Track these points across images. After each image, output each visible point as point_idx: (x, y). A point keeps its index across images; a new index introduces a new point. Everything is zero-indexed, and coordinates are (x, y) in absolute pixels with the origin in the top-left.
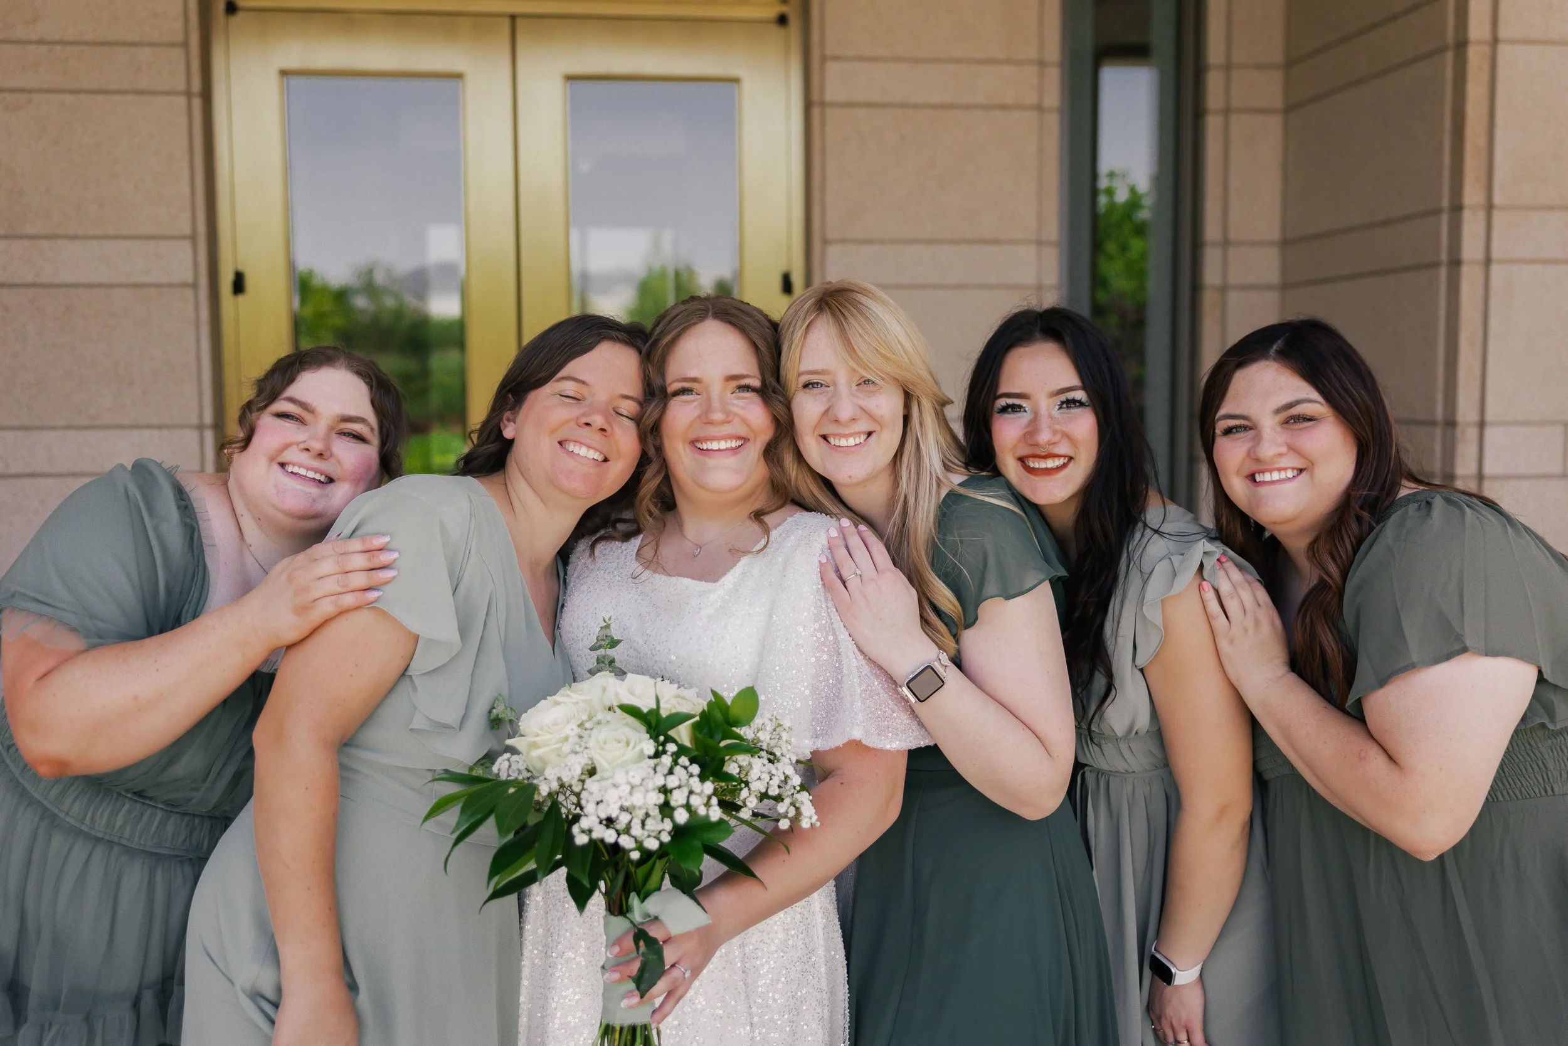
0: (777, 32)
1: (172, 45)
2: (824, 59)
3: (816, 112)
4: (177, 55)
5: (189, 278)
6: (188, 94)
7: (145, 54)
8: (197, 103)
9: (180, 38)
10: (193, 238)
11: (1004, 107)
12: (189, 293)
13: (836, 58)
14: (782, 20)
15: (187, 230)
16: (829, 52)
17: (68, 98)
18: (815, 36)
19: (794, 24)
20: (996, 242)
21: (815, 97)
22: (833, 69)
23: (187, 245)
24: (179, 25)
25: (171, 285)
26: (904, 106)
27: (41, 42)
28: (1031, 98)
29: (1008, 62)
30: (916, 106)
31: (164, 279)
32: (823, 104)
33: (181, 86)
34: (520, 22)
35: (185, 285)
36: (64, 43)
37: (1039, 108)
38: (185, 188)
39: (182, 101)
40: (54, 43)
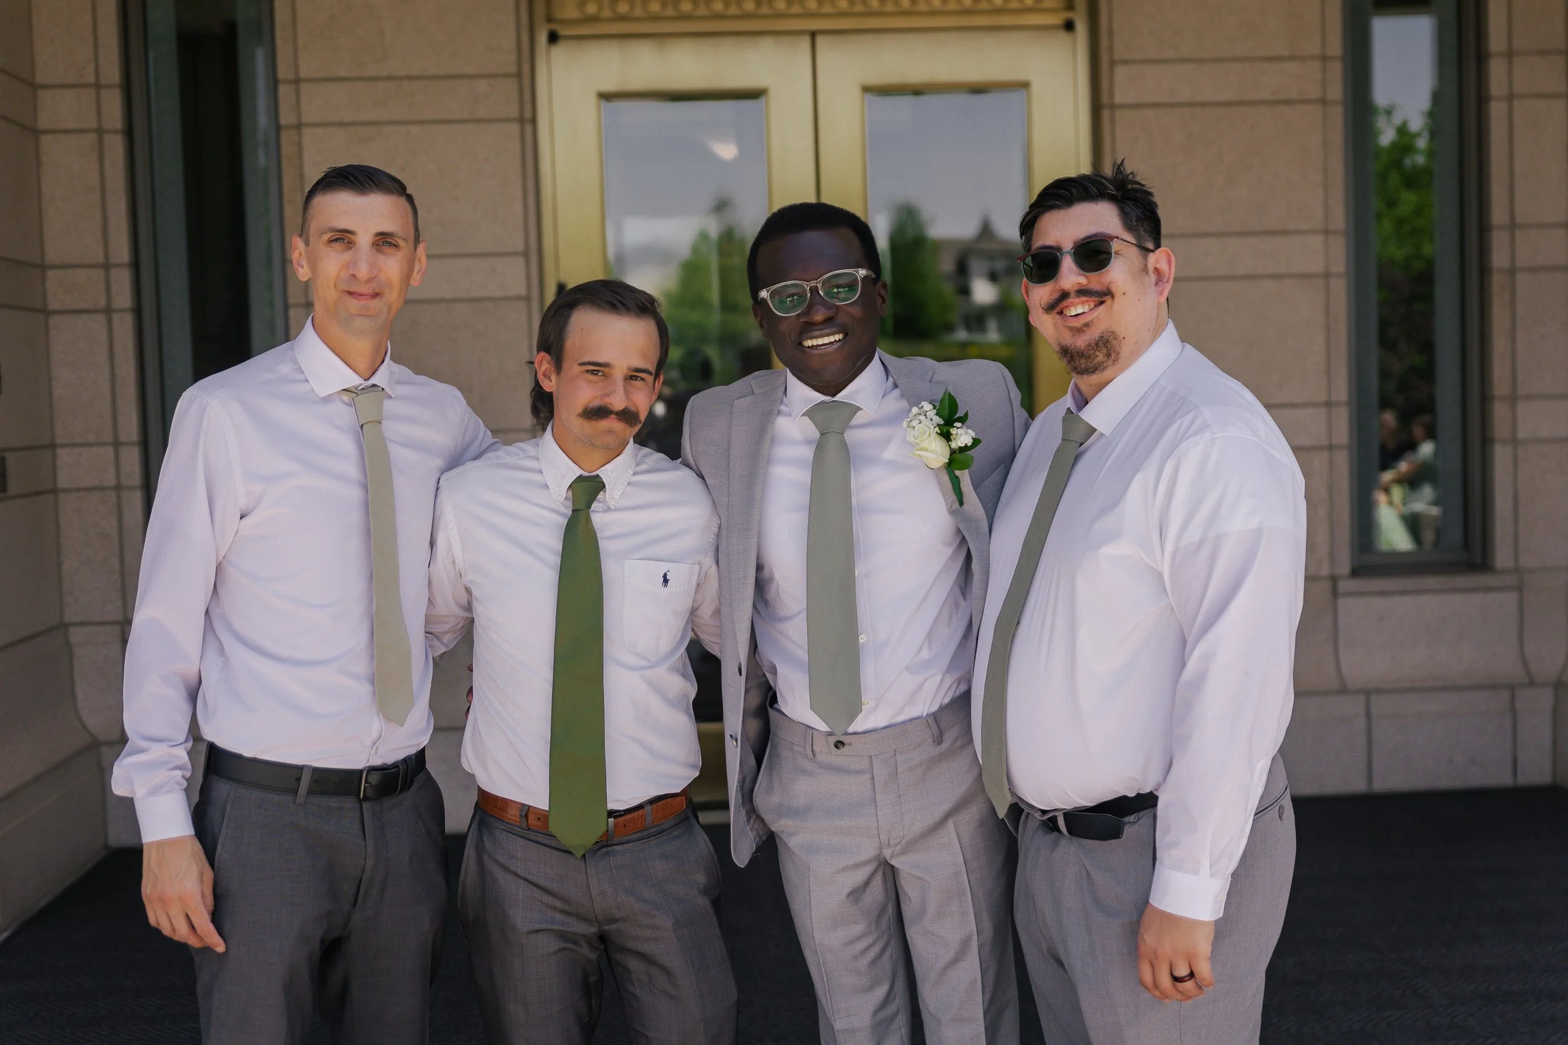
0: (1063, 36)
1: (506, 76)
2: (1113, 63)
3: (1106, 114)
4: (511, 85)
5: (522, 291)
6: (521, 120)
7: (482, 86)
8: (528, 128)
9: (513, 69)
10: (526, 254)
11: (1288, 102)
12: (522, 305)
13: (1125, 62)
14: (1069, 26)
15: (520, 247)
16: (1117, 57)
17: (414, 129)
18: (1104, 42)
19: (1081, 28)
20: (1284, 233)
21: (1105, 99)
22: (1121, 72)
23: (520, 261)
24: (512, 57)
25: (507, 299)
26: (1191, 105)
27: (390, 78)
28: (1316, 93)
29: (1292, 58)
30: (1203, 105)
31: (500, 293)
32: (1113, 107)
33: (514, 113)
34: (820, 40)
35: (518, 298)
36: (409, 78)
37: (1323, 101)
38: (518, 208)
39: (515, 128)
40: (401, 78)
